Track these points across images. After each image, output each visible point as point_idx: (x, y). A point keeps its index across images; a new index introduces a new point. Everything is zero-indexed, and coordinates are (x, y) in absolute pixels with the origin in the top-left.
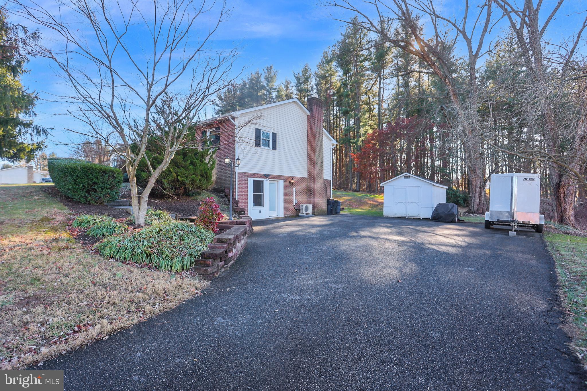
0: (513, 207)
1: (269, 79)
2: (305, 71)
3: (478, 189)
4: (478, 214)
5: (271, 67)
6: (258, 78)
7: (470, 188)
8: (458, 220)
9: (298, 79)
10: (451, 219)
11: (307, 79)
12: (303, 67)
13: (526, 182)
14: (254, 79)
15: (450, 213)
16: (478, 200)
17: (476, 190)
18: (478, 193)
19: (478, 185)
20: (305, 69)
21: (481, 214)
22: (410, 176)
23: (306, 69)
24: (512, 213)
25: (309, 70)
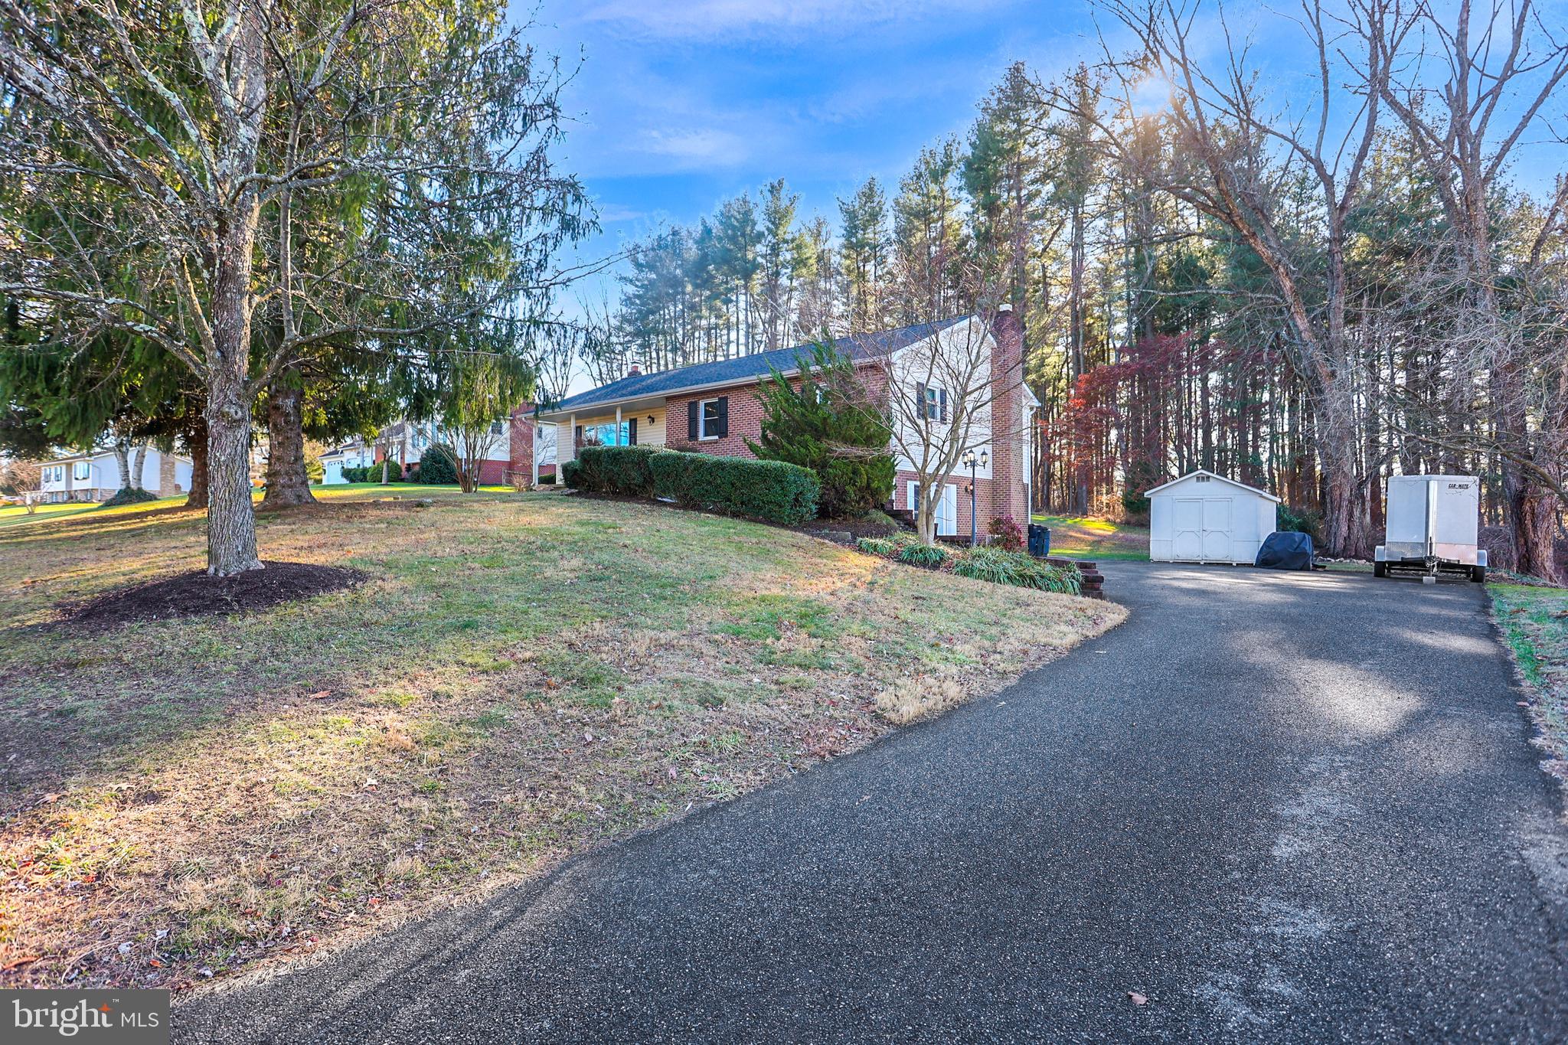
0: (1430, 535)
1: (777, 218)
2: (869, 194)
3: (1345, 503)
4: (1345, 558)
5: (780, 183)
6: (747, 214)
7: (1328, 500)
8: (1314, 566)
9: (851, 216)
10: (1300, 564)
11: (874, 217)
12: (861, 187)
13: (1453, 490)
14: (736, 214)
15: (1298, 551)
16: (1344, 529)
17: (1340, 507)
18: (1345, 513)
19: (1347, 494)
20: (867, 191)
21: (1354, 557)
22: (1208, 477)
23: (871, 189)
24: (1427, 543)
25: (879, 192)
